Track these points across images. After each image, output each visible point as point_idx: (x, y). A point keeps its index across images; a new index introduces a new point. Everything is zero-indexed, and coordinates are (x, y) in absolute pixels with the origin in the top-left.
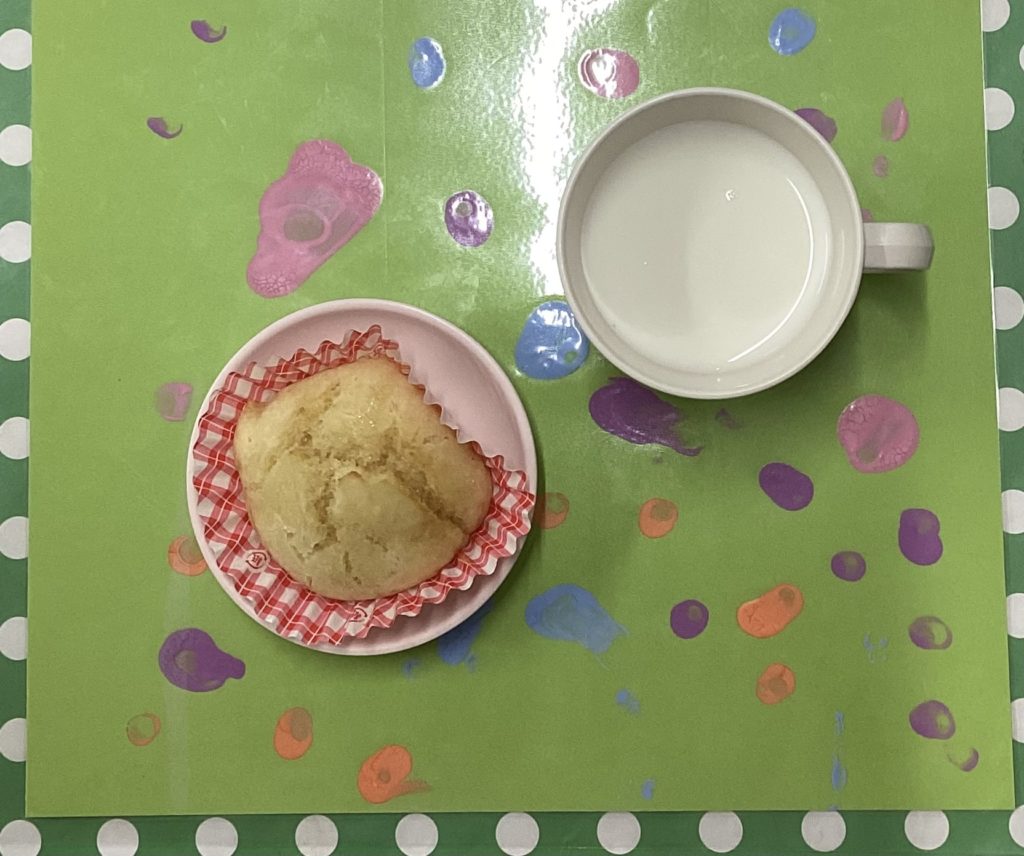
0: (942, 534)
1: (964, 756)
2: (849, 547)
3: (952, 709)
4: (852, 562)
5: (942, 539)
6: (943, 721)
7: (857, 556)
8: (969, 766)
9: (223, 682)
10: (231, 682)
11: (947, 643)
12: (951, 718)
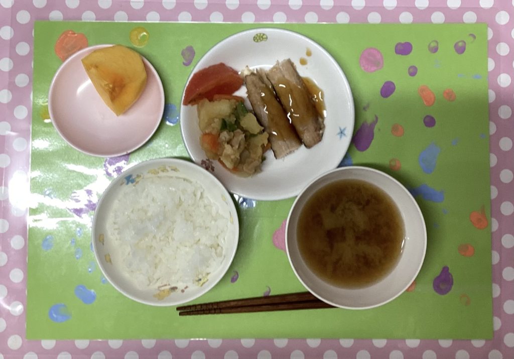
0: (403, 42)
1: (471, 38)
2: (407, 71)
3: (457, 41)
4: (411, 70)
5: (405, 42)
6: (460, 44)
7: (409, 69)
8: (474, 37)
9: (450, 274)
10: (450, 271)
11: (437, 42)
12: (460, 42)
